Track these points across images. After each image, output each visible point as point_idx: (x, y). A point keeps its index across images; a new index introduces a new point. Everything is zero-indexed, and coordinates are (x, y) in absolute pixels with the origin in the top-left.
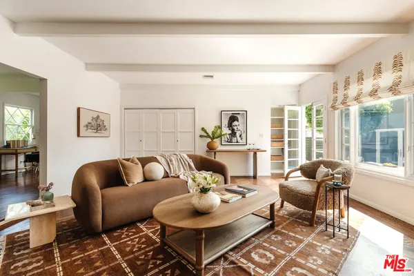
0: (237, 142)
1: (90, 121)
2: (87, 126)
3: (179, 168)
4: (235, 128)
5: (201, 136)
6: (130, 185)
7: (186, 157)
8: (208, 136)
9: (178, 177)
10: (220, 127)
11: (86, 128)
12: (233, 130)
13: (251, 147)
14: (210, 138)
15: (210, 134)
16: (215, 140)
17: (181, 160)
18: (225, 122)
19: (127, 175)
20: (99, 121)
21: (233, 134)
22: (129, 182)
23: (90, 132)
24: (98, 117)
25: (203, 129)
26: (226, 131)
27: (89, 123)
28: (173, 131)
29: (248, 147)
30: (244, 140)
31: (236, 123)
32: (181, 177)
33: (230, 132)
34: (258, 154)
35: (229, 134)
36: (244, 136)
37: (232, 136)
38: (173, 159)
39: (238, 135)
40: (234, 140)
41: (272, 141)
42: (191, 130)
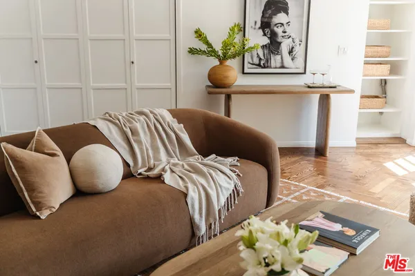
0: (283, 67)
3: (156, 150)
4: (279, 30)
5: (192, 51)
6: (44, 215)
7: (169, 117)
8: (212, 52)
9: (159, 178)
10: (242, 29)
12: (273, 36)
13: (318, 80)
14: (218, 57)
15: (218, 47)
16: (229, 62)
17: (157, 129)
18: (256, 15)
19: (31, 189)
21: (274, 46)
22: (39, 206)
25: (199, 34)
26: (257, 39)
28: (121, 36)
29: (307, 79)
30: (300, 62)
31: (281, 17)
32: (168, 178)
33: (266, 41)
34: (334, 98)
35: (263, 47)
36: (299, 50)
37: (271, 52)
38: (138, 126)
39: (284, 48)
40: (275, 60)
41: (366, 63)
42: (167, 36)
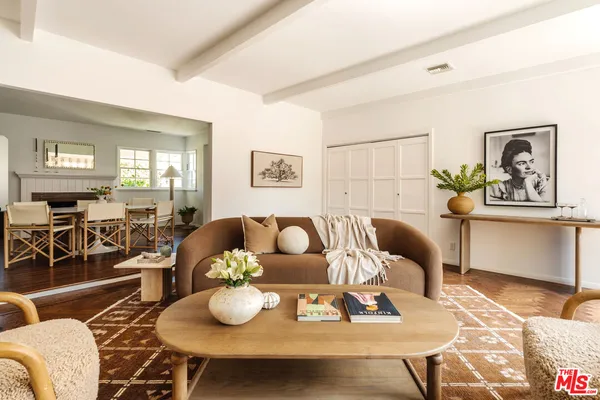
0: (528, 200)
1: (269, 167)
2: (264, 174)
4: (522, 168)
5: (440, 186)
10: (482, 168)
11: (262, 176)
16: (467, 194)
17: (354, 227)
18: (495, 156)
19: (247, 239)
20: (283, 166)
21: (517, 181)
23: (268, 181)
24: (282, 161)
26: (497, 175)
27: (268, 170)
28: (391, 176)
30: (548, 197)
31: (523, 156)
33: (508, 177)
35: (505, 182)
36: (547, 186)
37: (514, 186)
38: (339, 224)
40: (519, 194)
42: (422, 176)
